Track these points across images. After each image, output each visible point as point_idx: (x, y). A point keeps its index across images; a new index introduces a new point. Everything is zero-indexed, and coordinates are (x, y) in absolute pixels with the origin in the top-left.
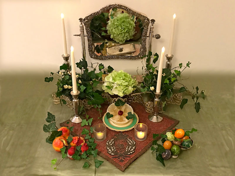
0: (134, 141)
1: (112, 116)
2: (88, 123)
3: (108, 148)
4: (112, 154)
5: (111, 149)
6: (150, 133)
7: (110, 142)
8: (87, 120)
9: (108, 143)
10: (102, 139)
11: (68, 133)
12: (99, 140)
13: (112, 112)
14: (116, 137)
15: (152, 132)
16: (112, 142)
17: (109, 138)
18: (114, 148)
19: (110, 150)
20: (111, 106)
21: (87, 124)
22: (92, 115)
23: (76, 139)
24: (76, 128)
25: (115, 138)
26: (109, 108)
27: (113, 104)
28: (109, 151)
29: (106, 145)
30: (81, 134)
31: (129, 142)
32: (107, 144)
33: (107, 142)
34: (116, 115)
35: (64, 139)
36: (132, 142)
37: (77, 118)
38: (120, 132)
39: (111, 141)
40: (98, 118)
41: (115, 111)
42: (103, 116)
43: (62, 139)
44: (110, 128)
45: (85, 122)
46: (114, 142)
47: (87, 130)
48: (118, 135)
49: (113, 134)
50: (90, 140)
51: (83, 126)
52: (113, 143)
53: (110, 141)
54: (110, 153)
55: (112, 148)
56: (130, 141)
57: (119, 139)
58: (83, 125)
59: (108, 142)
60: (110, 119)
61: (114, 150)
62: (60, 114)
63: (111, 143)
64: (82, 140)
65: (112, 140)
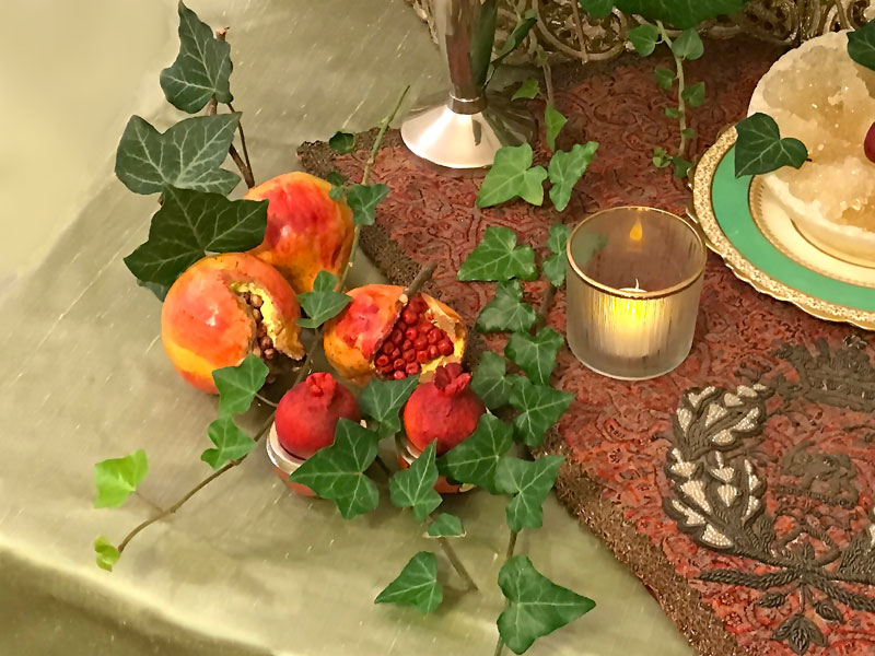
1: (796, 156)
2: (548, 186)
3: (683, 467)
4: (711, 535)
5: (712, 484)
7: (715, 412)
8: (541, 160)
9: (699, 413)
10: (644, 363)
11: (333, 240)
12: (613, 362)
13: (804, 116)
14: (791, 374)
16: (736, 414)
17: (717, 366)
18: (739, 480)
19: (693, 489)
20: (803, 56)
21: (537, 199)
22: (602, 119)
23: (375, 309)
24: (432, 213)
25: (781, 378)
27: (836, 41)
28: (688, 502)
29: (665, 428)
30: (461, 275)
32: (684, 417)
33: (687, 405)
34: (834, 156)
35: (273, 292)
37: (466, 121)
38: (844, 326)
39: (730, 399)
40: (657, 161)
41: (833, 115)
42: (701, 145)
43: (249, 280)
44: (749, 273)
45: (522, 177)
46: (754, 413)
47: (519, 245)
48: (814, 353)
49: (768, 335)
50: (526, 349)
51: (499, 208)
52: (745, 424)
53: (717, 397)
54: (694, 518)
55: (725, 474)
57: (823, 398)
58: (493, 193)
59: (694, 400)
60: (773, 181)
61: (741, 499)
62: (333, 67)
63: (720, 424)
64: (442, 335)
65: (742, 389)
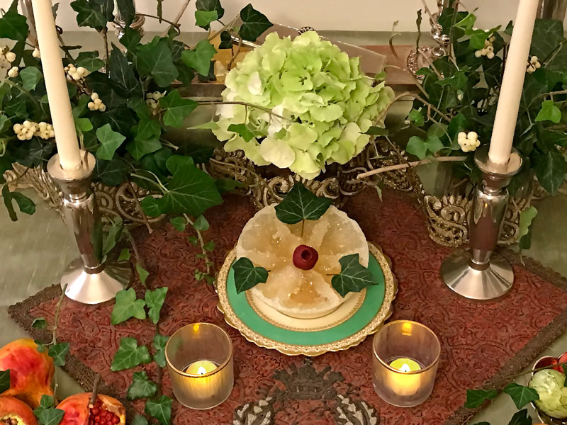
0: (370, 412)
2: (147, 309)
6: (449, 364)
7: (251, 418)
8: (140, 296)
9: (244, 420)
10: (214, 398)
11: (44, 373)
12: (198, 402)
14: (282, 387)
15: (462, 355)
16: (261, 417)
17: (248, 391)
21: (141, 315)
22: (165, 256)
23: (77, 415)
25: (277, 390)
26: (248, 232)
30: (113, 368)
31: (343, 416)
32: (237, 424)
33: (238, 417)
34: (280, 267)
35: (22, 416)
36: (359, 415)
38: (302, 357)
39: (257, 410)
40: (197, 277)
43: (12, 412)
44: (253, 337)
45: (130, 306)
46: (269, 414)
47: (139, 345)
48: (290, 373)
49: (268, 368)
50: (156, 408)
51: (124, 324)
52: (266, 421)
53: (250, 410)
56: (352, 408)
57: (298, 396)
59: (240, 413)
64: (113, 414)
65: (262, 403)
